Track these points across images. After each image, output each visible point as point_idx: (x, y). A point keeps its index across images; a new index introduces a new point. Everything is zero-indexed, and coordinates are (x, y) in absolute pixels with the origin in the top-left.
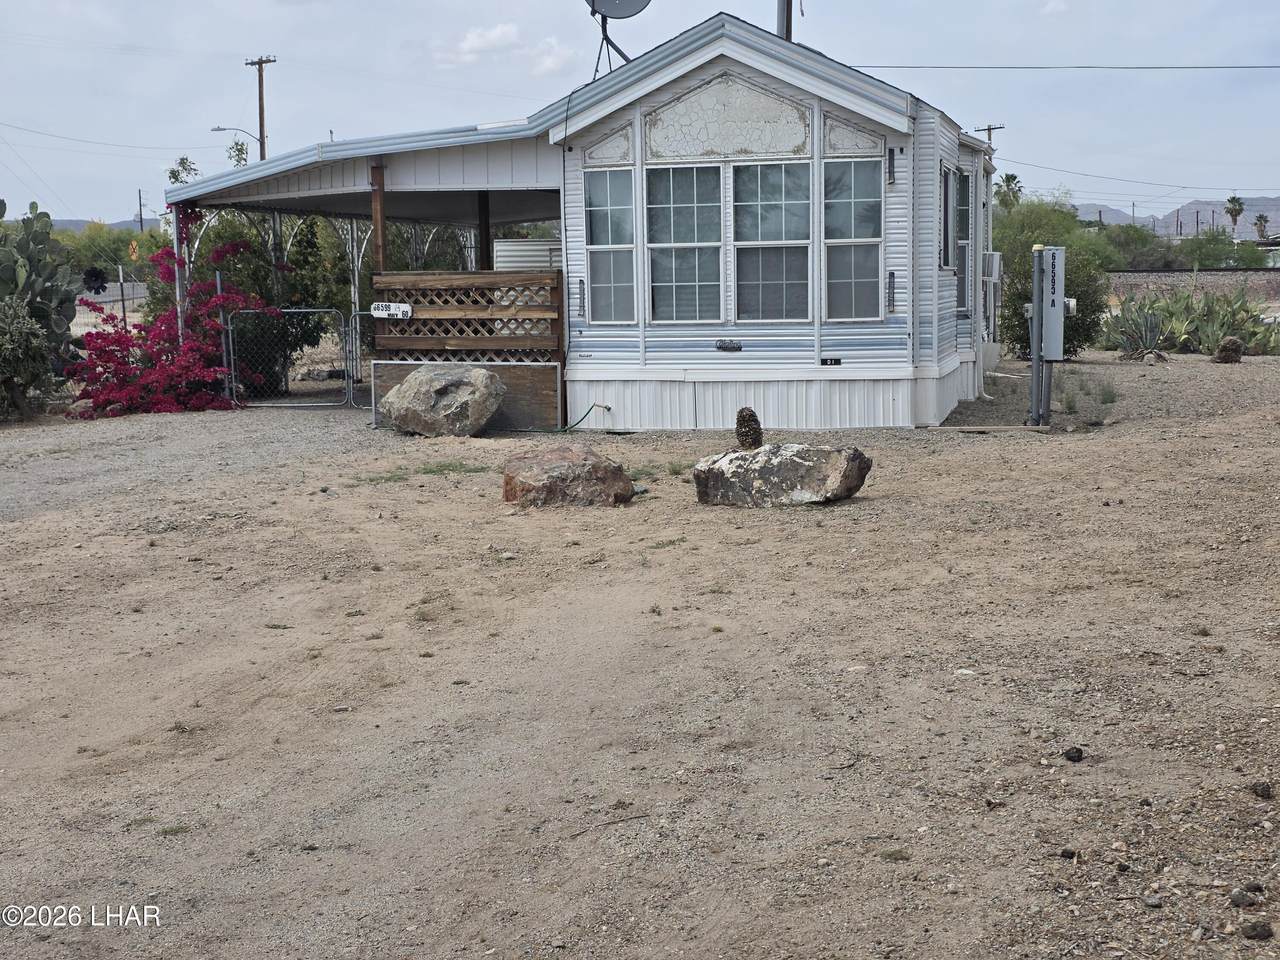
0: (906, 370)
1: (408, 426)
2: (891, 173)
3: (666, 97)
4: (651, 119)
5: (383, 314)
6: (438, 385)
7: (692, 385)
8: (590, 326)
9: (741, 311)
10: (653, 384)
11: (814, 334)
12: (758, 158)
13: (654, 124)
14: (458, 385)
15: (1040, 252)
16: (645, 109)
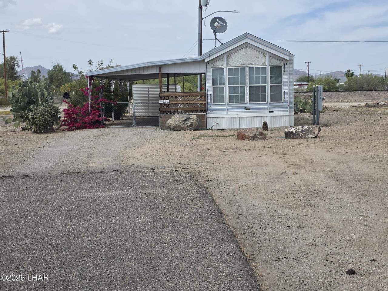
0: (288, 113)
1: (176, 129)
2: (284, 69)
3: (232, 52)
4: (229, 57)
5: (162, 103)
6: (184, 119)
7: (239, 118)
8: (213, 105)
9: (250, 101)
10: (229, 118)
11: (268, 106)
12: (255, 65)
13: (229, 58)
14: (189, 118)
15: (318, 86)
16: (227, 54)
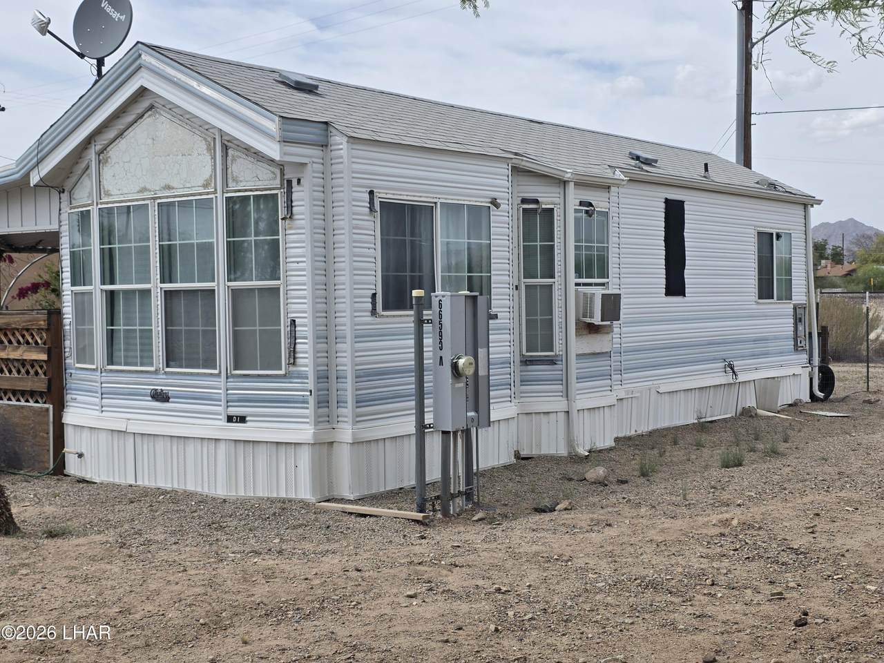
0: (308, 433)
2: (289, 207)
4: (103, 158)
7: (132, 435)
8: (76, 369)
9: (170, 359)
10: (107, 434)
11: (221, 387)
12: (177, 193)
13: (105, 162)
16: (95, 145)
